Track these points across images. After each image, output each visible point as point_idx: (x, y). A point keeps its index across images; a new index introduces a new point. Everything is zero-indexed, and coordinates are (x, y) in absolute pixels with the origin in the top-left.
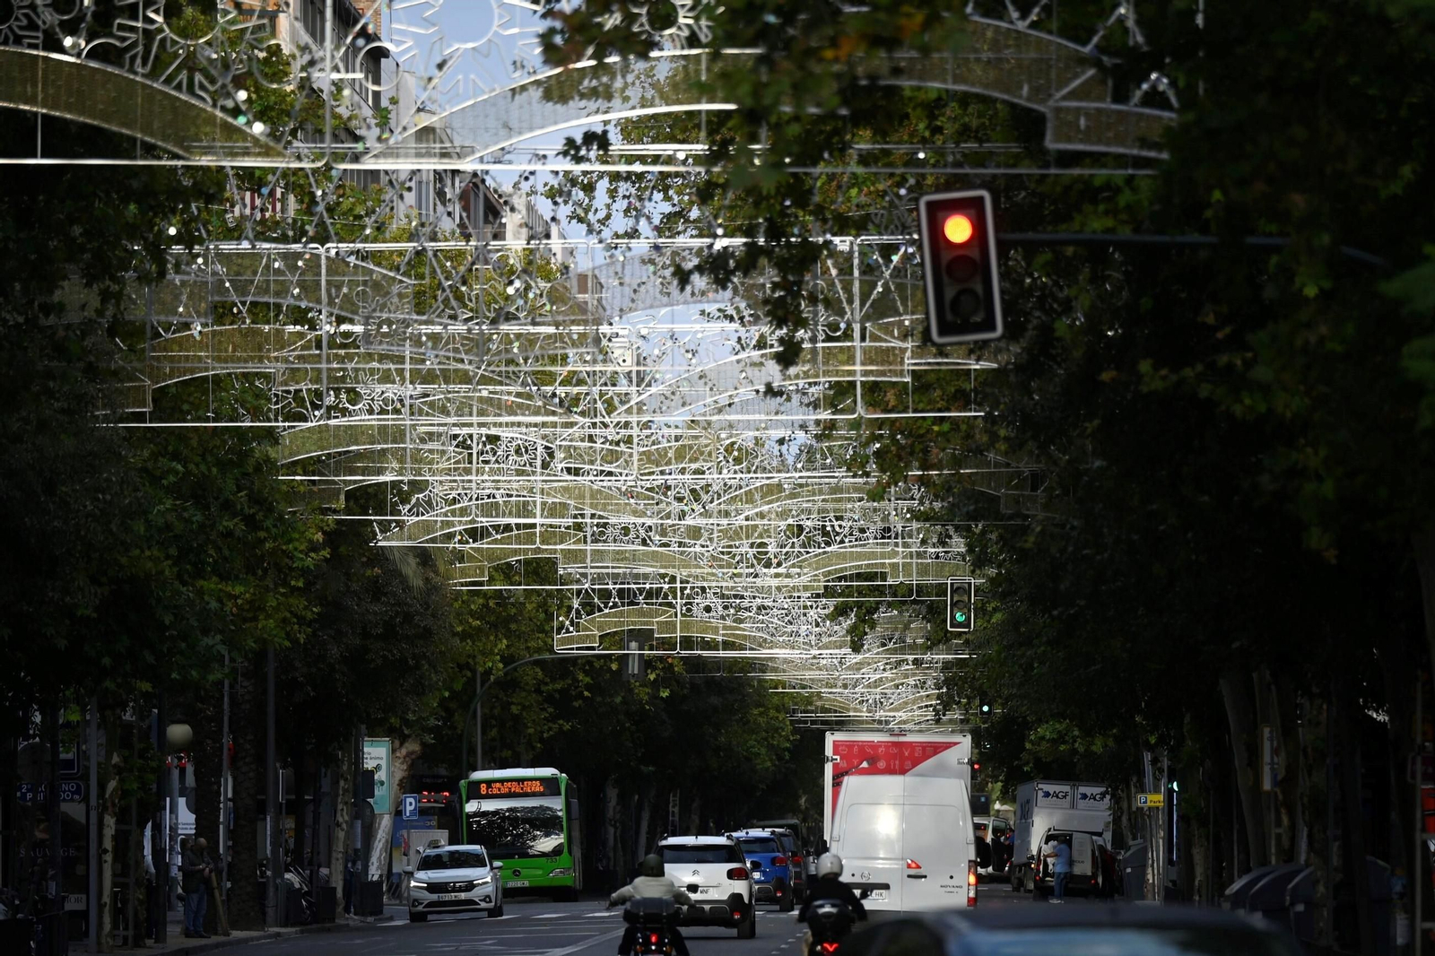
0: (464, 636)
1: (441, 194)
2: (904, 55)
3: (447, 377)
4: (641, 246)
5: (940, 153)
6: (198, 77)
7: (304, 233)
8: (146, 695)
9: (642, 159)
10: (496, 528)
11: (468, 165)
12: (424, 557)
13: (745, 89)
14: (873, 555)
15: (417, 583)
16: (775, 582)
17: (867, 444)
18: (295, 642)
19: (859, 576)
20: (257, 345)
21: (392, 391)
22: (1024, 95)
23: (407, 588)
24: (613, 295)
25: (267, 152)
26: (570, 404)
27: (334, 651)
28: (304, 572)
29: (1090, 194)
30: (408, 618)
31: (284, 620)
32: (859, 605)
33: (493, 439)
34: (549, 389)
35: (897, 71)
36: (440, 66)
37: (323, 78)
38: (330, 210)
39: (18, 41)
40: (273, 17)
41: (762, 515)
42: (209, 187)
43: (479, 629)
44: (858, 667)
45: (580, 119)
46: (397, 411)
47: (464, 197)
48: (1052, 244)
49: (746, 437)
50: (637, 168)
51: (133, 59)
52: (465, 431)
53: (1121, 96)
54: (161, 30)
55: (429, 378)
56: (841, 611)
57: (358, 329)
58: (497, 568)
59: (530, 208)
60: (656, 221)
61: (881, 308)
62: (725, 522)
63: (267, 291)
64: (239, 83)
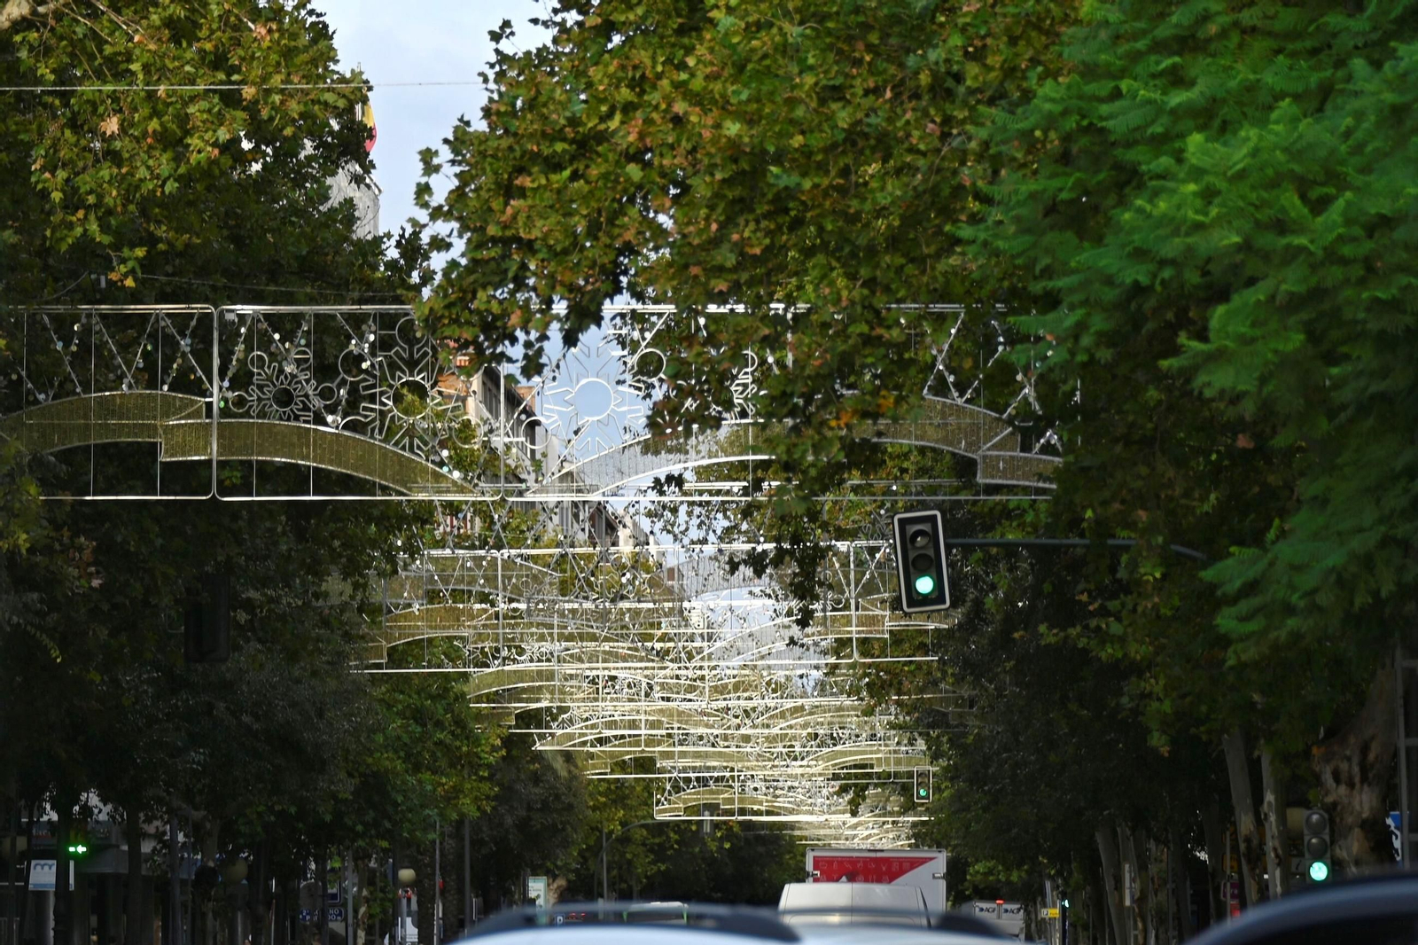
0: (594, 808)
1: (576, 516)
2: (883, 423)
3: (582, 637)
4: (710, 549)
5: (906, 486)
6: (416, 441)
7: (486, 543)
8: (385, 850)
9: (710, 493)
10: (615, 737)
11: (595, 497)
12: (568, 756)
13: (781, 449)
14: (865, 753)
15: (563, 773)
16: (800, 771)
17: (860, 679)
18: (484, 812)
19: (856, 767)
20: (456, 616)
21: (546, 647)
22: (962, 449)
23: (557, 777)
24: (690, 582)
25: (462, 490)
26: (663, 654)
27: (509, 820)
28: (489, 766)
29: (1007, 513)
30: (557, 797)
31: (476, 798)
32: (856, 785)
33: (613, 678)
34: (649, 645)
35: (880, 434)
36: (576, 433)
37: (498, 441)
38: (504, 527)
39: (297, 418)
40: (464, 400)
41: (791, 727)
42: (424, 514)
43: (605, 804)
44: (855, 827)
45: (667, 465)
46: (548, 660)
47: (592, 518)
48: (981, 546)
49: (780, 675)
50: (705, 498)
51: (373, 430)
52: (595, 673)
53: (1026, 447)
54: (390, 411)
55: (570, 638)
56: (844, 790)
57: (523, 606)
58: (616, 764)
59: (635, 524)
60: (719, 532)
61: (869, 589)
62: (766, 731)
63: (462, 581)
64: (443, 445)
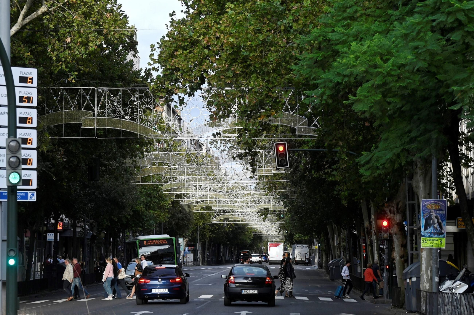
0: (196, 220)
1: (191, 143)
2: (271, 118)
3: (192, 175)
4: (226, 152)
5: (278, 135)
6: (149, 123)
7: (167, 150)
8: (141, 231)
9: (226, 137)
10: (201, 201)
11: (196, 138)
12: (189, 206)
13: (244, 125)
14: (267, 205)
15: (188, 211)
16: (250, 210)
17: (265, 186)
18: (166, 221)
19: (264, 209)
20: (159, 169)
21: (183, 177)
22: (292, 125)
23: (186, 211)
24: (221, 161)
25: (161, 136)
26: (214, 179)
27: (173, 223)
28: (168, 209)
29: (304, 143)
30: (186, 217)
31: (164, 217)
32: (265, 214)
33: (201, 186)
34: (210, 177)
35: (270, 121)
36: (191, 121)
37: (170, 123)
38: (172, 146)
39: (117, 117)
40: (162, 113)
41: (247, 199)
42: (151, 142)
43: (198, 219)
44: (264, 225)
45: (216, 130)
46: (184, 181)
47: (195, 143)
48: (297, 151)
49: (245, 185)
50: (225, 138)
51: (137, 120)
52: (196, 184)
53: (309, 125)
54: (142, 115)
55: (189, 175)
56: (261, 215)
57: (177, 167)
58: (202, 208)
59: (207, 146)
60: (228, 148)
61: (268, 162)
62: (241, 200)
63: (161, 160)
64: (155, 124)
